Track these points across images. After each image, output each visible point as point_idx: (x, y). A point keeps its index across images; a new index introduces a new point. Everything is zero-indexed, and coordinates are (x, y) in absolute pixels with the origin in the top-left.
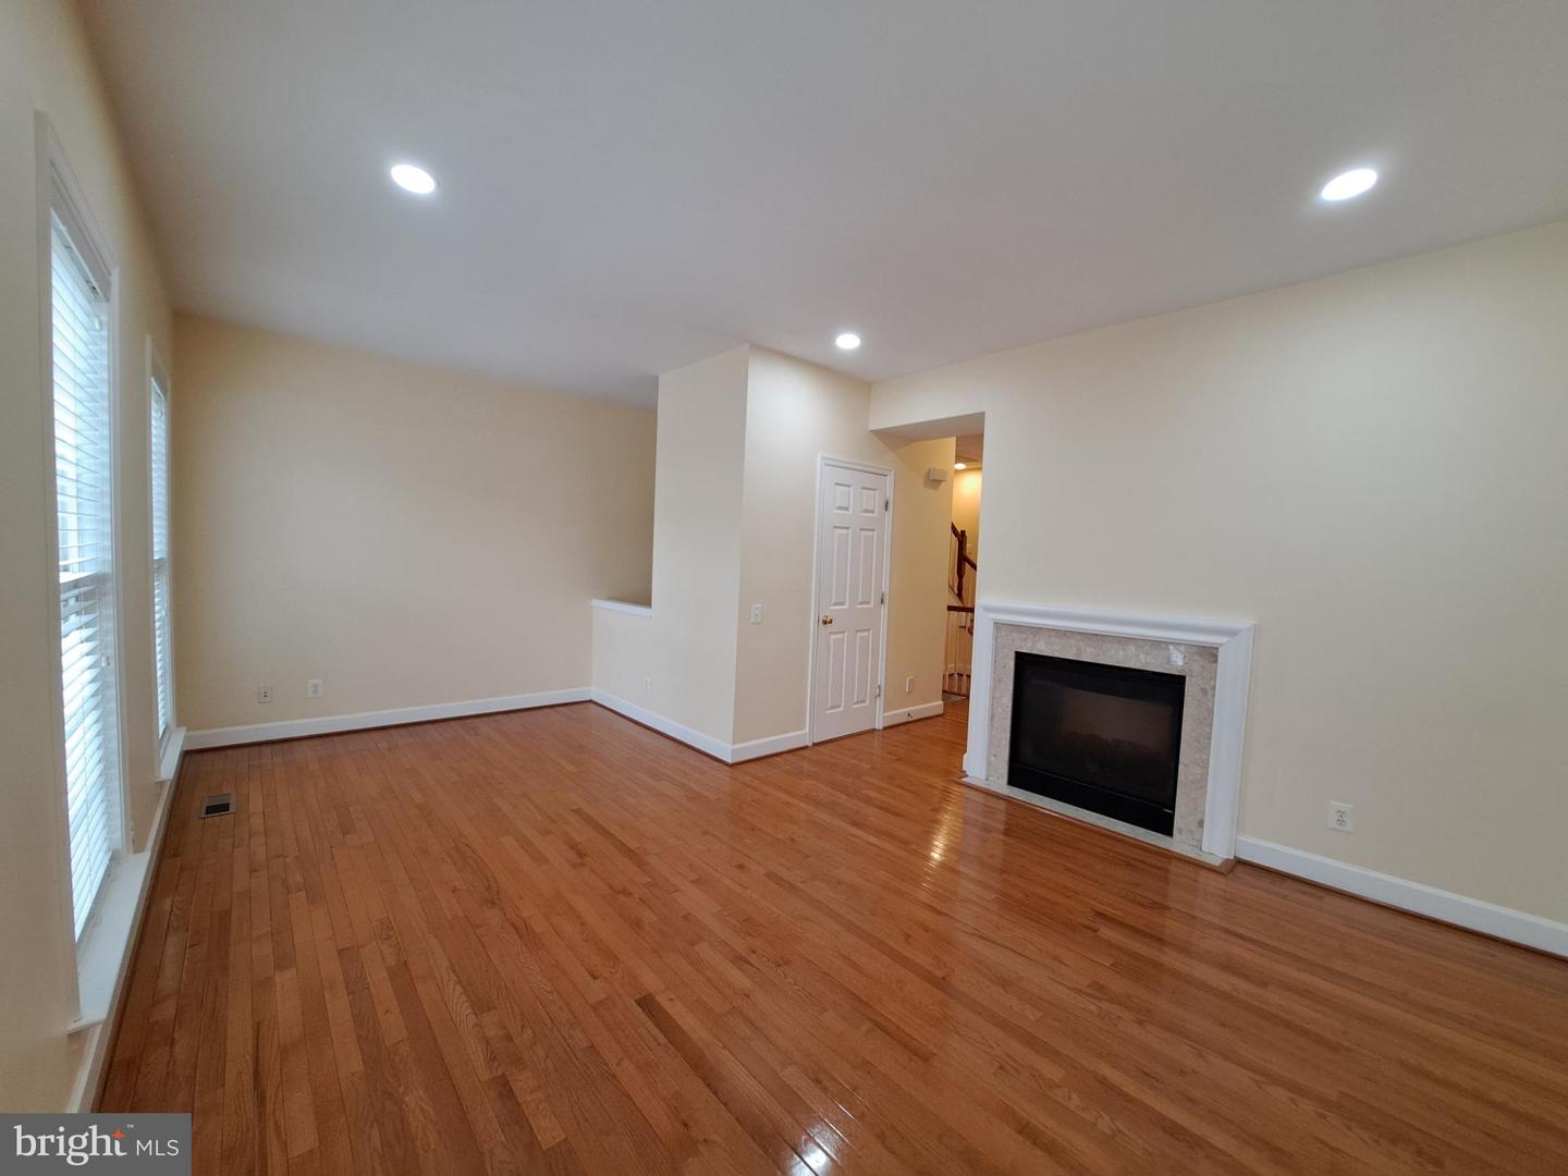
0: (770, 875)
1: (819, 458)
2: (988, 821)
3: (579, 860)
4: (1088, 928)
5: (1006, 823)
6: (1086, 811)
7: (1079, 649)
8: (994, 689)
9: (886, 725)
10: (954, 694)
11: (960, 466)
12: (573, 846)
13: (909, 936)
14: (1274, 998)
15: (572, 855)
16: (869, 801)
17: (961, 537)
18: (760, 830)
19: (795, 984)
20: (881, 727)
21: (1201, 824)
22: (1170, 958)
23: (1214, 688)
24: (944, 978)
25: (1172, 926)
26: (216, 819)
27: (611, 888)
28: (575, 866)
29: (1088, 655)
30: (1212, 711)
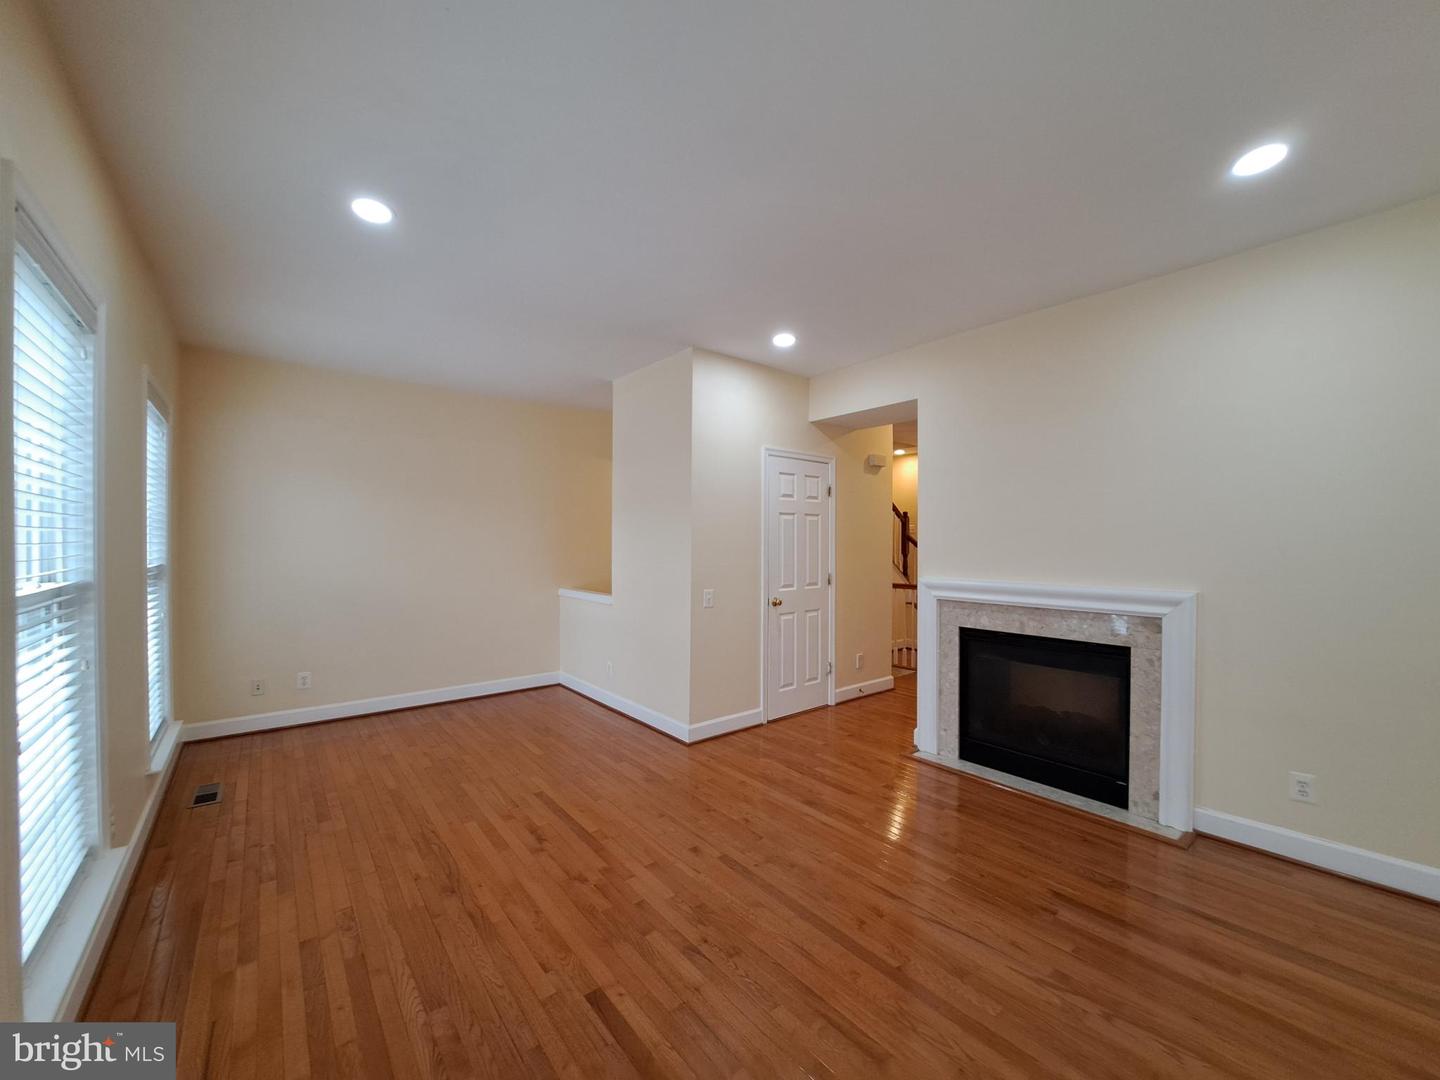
0: (724, 858)
1: (763, 451)
2: (939, 797)
3: (538, 846)
4: (1045, 910)
5: (960, 799)
6: (1037, 784)
7: (1022, 623)
8: (940, 665)
9: (838, 701)
10: (904, 668)
11: (900, 452)
12: (533, 831)
13: (863, 923)
14: (1251, 989)
15: (531, 840)
16: (822, 779)
17: (904, 519)
18: (714, 810)
19: (747, 976)
20: (833, 704)
21: (1156, 796)
22: (1135, 943)
23: (1160, 659)
24: (899, 968)
25: (1134, 907)
26: (203, 808)
27: (567, 873)
28: (535, 851)
29: (1031, 630)
30: (1160, 682)
